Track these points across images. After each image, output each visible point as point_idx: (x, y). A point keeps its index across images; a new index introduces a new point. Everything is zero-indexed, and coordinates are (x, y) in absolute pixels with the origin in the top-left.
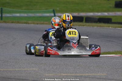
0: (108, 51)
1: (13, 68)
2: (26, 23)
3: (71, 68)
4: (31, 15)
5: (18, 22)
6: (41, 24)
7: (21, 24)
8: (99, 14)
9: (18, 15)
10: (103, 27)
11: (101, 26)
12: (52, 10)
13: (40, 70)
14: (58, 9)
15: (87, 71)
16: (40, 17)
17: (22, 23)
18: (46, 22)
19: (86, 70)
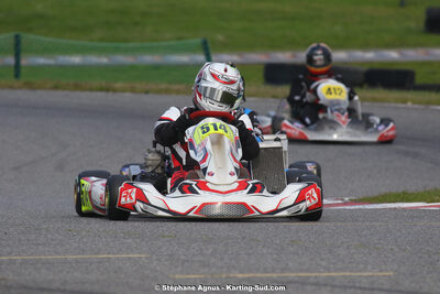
0: (400, 191)
1: (57, 253)
2: (107, 90)
3: (265, 251)
4: (122, 59)
5: (77, 87)
6: (159, 92)
7: (87, 93)
8: (370, 55)
9: (76, 60)
10: (382, 101)
11: (374, 100)
12: (198, 41)
13: (154, 257)
14: (220, 37)
15: (323, 263)
16: (157, 67)
17: (91, 90)
18: (176, 87)
19: (322, 259)
